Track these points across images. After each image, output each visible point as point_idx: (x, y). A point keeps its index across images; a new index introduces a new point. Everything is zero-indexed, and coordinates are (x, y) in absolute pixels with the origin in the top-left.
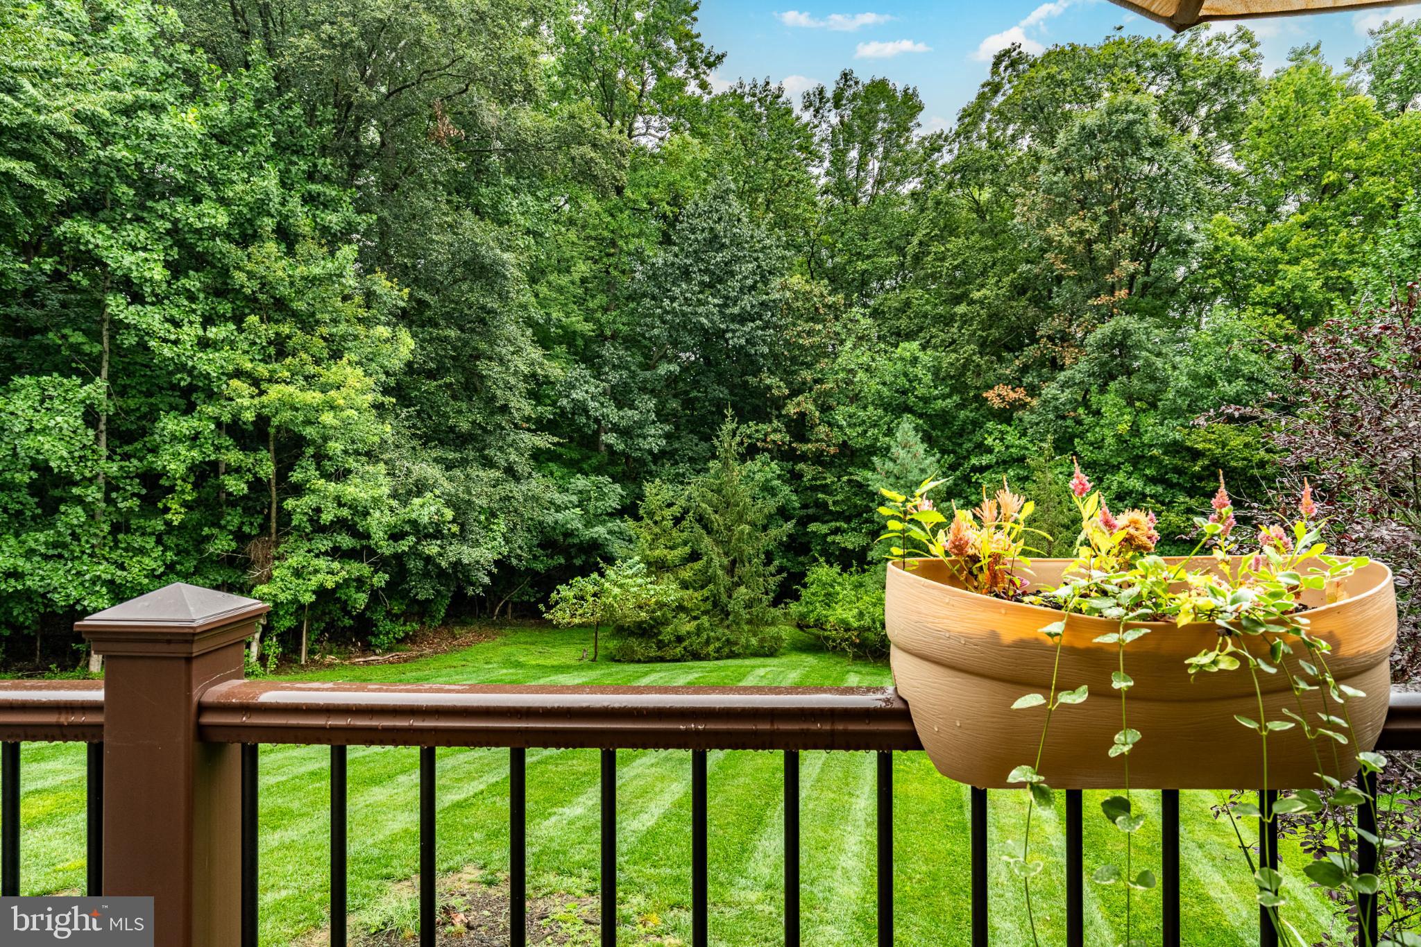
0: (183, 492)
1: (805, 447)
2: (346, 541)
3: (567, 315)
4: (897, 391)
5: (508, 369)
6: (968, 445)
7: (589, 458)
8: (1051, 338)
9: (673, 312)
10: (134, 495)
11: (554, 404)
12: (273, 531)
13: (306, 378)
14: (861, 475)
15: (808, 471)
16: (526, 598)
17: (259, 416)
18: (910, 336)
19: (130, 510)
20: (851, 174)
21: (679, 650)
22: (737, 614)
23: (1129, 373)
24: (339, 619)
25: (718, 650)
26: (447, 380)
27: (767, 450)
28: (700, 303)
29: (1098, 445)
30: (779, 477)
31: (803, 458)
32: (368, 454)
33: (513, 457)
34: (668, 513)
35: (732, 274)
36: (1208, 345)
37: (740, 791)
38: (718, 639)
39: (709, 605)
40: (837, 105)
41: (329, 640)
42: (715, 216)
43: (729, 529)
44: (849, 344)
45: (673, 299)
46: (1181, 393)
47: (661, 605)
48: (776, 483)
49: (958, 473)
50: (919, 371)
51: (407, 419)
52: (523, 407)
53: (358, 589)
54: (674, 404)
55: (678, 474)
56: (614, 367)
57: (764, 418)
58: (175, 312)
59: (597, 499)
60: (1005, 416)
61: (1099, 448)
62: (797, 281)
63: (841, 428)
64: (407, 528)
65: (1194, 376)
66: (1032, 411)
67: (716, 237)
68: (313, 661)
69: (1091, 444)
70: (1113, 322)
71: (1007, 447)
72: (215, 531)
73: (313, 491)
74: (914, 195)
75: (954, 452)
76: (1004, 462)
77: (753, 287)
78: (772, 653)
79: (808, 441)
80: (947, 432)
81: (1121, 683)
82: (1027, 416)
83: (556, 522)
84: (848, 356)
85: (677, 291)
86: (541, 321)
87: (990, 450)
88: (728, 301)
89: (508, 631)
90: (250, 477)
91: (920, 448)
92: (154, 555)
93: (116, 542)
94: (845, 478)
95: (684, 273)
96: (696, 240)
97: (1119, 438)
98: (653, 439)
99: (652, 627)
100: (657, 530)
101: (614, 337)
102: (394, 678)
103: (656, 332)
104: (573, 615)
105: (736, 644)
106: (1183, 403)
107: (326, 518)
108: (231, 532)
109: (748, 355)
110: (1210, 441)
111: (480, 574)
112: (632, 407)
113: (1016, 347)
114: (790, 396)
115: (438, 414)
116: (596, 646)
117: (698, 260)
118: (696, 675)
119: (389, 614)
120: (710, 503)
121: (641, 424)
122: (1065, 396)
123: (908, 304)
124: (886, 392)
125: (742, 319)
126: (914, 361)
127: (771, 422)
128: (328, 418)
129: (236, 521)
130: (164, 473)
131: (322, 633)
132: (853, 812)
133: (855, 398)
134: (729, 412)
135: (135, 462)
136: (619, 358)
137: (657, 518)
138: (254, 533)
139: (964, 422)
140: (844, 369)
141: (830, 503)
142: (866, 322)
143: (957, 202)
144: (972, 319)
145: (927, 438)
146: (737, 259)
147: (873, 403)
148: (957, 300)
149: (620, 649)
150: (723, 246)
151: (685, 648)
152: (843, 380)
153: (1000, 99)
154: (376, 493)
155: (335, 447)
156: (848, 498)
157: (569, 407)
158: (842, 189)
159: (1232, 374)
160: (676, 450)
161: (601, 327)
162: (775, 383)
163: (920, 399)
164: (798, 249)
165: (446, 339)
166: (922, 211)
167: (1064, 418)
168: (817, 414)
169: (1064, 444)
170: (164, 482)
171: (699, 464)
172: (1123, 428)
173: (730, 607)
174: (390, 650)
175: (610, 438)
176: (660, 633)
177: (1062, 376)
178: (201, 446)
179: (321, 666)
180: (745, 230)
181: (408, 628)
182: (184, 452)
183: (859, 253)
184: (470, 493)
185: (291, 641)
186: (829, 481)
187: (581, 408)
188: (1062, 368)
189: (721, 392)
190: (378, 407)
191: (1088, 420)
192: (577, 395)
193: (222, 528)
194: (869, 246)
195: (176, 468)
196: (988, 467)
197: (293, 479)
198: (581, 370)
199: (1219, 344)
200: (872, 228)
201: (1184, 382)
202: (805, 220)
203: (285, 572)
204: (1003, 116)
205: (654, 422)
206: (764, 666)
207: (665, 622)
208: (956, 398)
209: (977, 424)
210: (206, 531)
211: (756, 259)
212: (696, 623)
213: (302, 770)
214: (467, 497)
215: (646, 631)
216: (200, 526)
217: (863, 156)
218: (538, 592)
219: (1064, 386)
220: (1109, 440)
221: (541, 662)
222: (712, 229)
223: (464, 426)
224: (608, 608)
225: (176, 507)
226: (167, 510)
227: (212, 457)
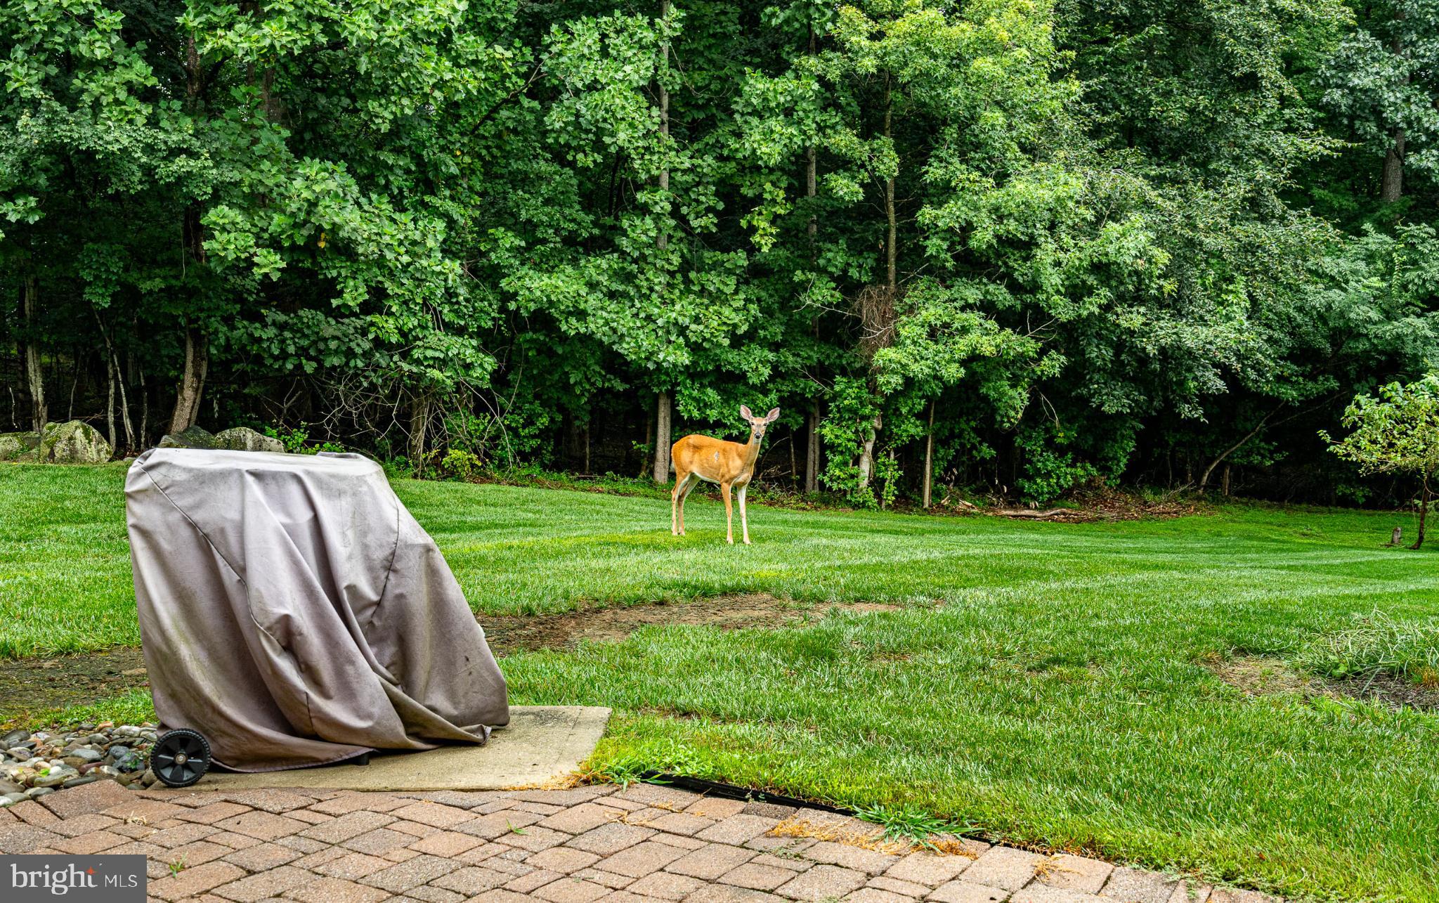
0: (774, 200)
2: (1002, 295)
10: (709, 209)
12: (892, 276)
16: (1256, 459)
17: (882, 70)
24: (974, 447)
41: (958, 483)
53: (1015, 382)
68: (940, 506)
72: (812, 276)
83: (1329, 307)
90: (865, 176)
92: (735, 304)
93: (687, 281)
107: (979, 241)
108: (832, 277)
111: (1209, 374)
115: (1129, 99)
119: (1050, 444)
129: (840, 259)
130: (754, 168)
131: (949, 467)
138: (864, 279)
174: (1050, 504)
178: (800, 123)
179: (950, 514)
181: (1079, 473)
182: (778, 128)
184: (1194, 228)
193: (822, 271)
197: (928, 179)
203: (918, 330)
210: (799, 276)
214: (1189, 233)
218: (1277, 450)
225: (763, 224)
226: (752, 229)
227: (816, 140)
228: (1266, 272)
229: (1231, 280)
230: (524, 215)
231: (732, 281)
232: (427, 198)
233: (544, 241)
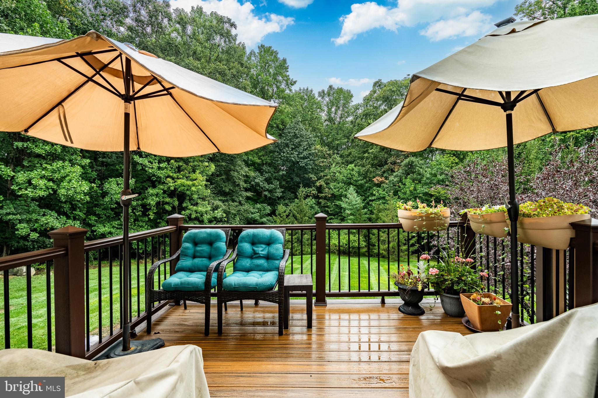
0: (153, 210)
1: (322, 195)
3: (253, 157)
4: (348, 179)
5: (239, 174)
6: (368, 194)
7: (260, 199)
8: (391, 163)
9: (284, 156)
10: (140, 211)
11: (250, 183)
13: (186, 177)
14: (338, 203)
15: (323, 202)
17: (175, 188)
18: (351, 163)
19: (139, 215)
20: (333, 115)
22: (304, 242)
23: (413, 173)
26: (223, 177)
27: (312, 196)
28: (292, 154)
29: (405, 193)
30: (315, 203)
31: (321, 198)
32: (202, 199)
33: (241, 199)
34: (284, 214)
35: (301, 145)
36: (435, 165)
38: (299, 250)
39: (296, 240)
40: (329, 95)
42: (296, 129)
43: (302, 218)
44: (334, 165)
45: (284, 153)
46: (427, 178)
48: (314, 205)
49: (365, 202)
50: (354, 173)
51: (212, 188)
52: (243, 184)
54: (284, 183)
55: (285, 203)
56: (266, 172)
57: (309, 187)
58: (151, 160)
59: (263, 211)
60: (379, 185)
61: (405, 194)
62: (318, 147)
63: (332, 189)
64: (213, 219)
65: (431, 174)
66: (386, 184)
67: (296, 135)
69: (403, 193)
70: (409, 159)
71: (380, 194)
72: (161, 221)
73: (189, 209)
74: (352, 122)
75: (364, 196)
76: (379, 198)
77: (307, 149)
79: (322, 193)
80: (362, 190)
81: (424, 218)
82: (385, 186)
83: (252, 217)
84: (334, 168)
85: (285, 150)
86: (246, 160)
87: (375, 195)
88: (300, 153)
90: (171, 205)
91: (356, 195)
92: (145, 228)
94: (333, 204)
95: (287, 145)
96: (290, 136)
97: (411, 191)
98: (279, 193)
100: (282, 219)
101: (266, 164)
103: (279, 162)
105: (304, 251)
106: (428, 181)
107: (193, 216)
108: (165, 221)
109: (305, 169)
110: (435, 192)
112: (272, 184)
113: (381, 165)
114: (317, 180)
115: (220, 187)
117: (291, 141)
120: (296, 211)
121: (275, 189)
122: (396, 179)
123: (350, 153)
124: (345, 179)
125: (304, 158)
126: (353, 170)
127: (312, 188)
128: (193, 189)
130: (149, 204)
133: (335, 180)
134: (301, 185)
135: (140, 202)
136: (268, 170)
137: (282, 216)
139: (367, 187)
140: (332, 172)
141: (329, 211)
142: (339, 159)
143: (364, 123)
144: (369, 158)
145: (357, 192)
146: (301, 141)
147: (341, 182)
148: (364, 152)
150: (298, 137)
152: (332, 175)
153: (376, 95)
154: (207, 209)
155: (195, 196)
156: (334, 209)
157: (254, 184)
158: (330, 120)
159: (441, 174)
160: (285, 196)
161: (263, 161)
162: (313, 177)
163: (355, 181)
164: (318, 137)
165: (222, 165)
166: (354, 126)
167: (395, 186)
168: (325, 185)
169: (396, 193)
170: (148, 207)
171: (292, 200)
172: (412, 188)
175: (266, 193)
177: (395, 174)
178: (159, 197)
180: (304, 133)
182: (155, 199)
183: (335, 139)
184: (230, 209)
186: (329, 204)
187: (258, 184)
188: (394, 172)
189: (297, 179)
190: (206, 185)
191: (402, 186)
192: (257, 181)
193: (163, 220)
194: (339, 137)
195: (153, 203)
196: (374, 200)
197: (183, 206)
198: (258, 173)
199: (438, 165)
200: (340, 131)
201: (428, 176)
202: (320, 129)
204: (377, 100)
205: (279, 188)
208: (365, 180)
209: (370, 188)
210: (158, 221)
211: (307, 141)
214: (229, 210)
216: (157, 219)
217: (336, 110)
219: (395, 177)
220: (408, 192)
222: (294, 132)
223: (227, 190)
225: (151, 214)
226: (149, 215)
227: (162, 200)
228: (242, 214)
229: (236, 216)
230: (97, 212)
231: (145, 223)
232: (74, 212)
233: (102, 218)
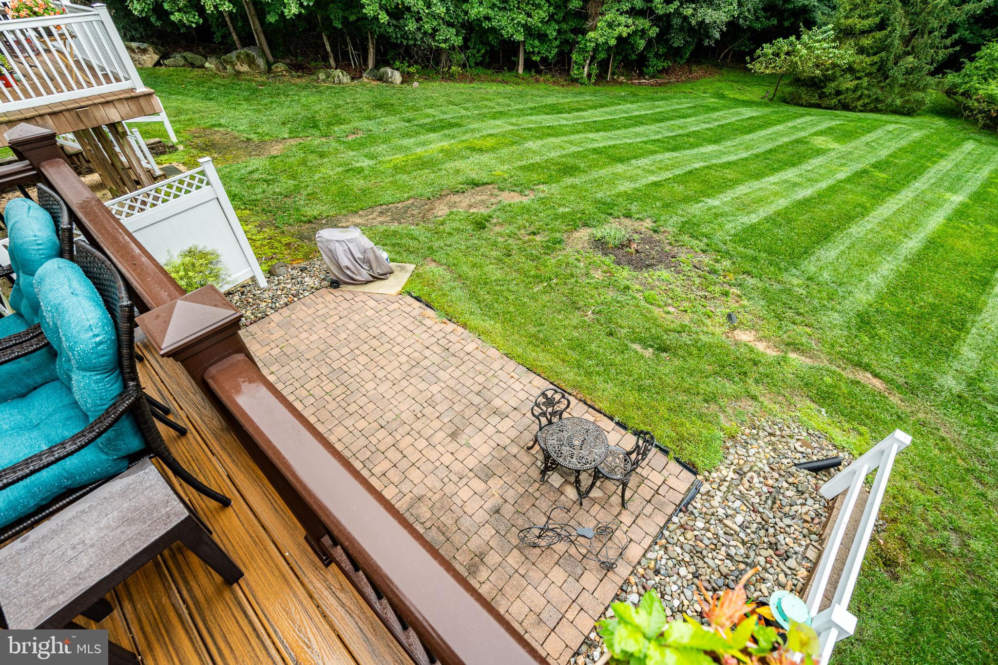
16: (743, 48)
21: (834, 101)
22: (895, 79)
24: (629, 55)
25: (864, 105)
37: (824, 214)
38: (869, 96)
39: (874, 69)
41: (623, 67)
47: (834, 66)
53: (641, 38)
68: (613, 79)
78: (910, 113)
89: (724, 71)
99: (821, 81)
102: (650, 95)
104: (767, 68)
105: (883, 101)
111: (715, 31)
116: (776, 90)
118: (838, 122)
119: (656, 55)
131: (620, 63)
132: (900, 248)
149: (791, 94)
151: (839, 101)
173: (891, 73)
174: (653, 77)
176: (825, 86)
179: (615, 82)
181: (665, 64)
185: (604, 65)
203: (604, 24)
206: (896, 123)
207: (833, 78)
212: (857, 82)
213: (591, 146)
215: (815, 85)
221: (737, 96)
224: (794, 65)
